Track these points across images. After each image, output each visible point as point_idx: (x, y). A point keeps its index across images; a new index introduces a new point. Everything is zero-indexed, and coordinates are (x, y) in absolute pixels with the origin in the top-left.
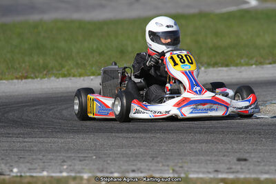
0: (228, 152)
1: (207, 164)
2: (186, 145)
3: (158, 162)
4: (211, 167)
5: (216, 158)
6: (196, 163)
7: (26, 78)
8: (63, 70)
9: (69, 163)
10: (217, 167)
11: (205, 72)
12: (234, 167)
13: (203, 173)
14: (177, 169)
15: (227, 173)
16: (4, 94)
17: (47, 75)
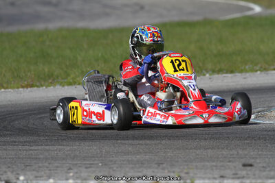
0: (234, 158)
1: (212, 169)
2: (191, 151)
3: (163, 169)
4: (217, 174)
5: (222, 164)
6: (201, 169)
7: (32, 86)
8: (69, 78)
9: (76, 170)
10: (222, 173)
11: (210, 78)
12: (239, 172)
13: (209, 179)
14: (183, 175)
15: (233, 178)
16: (9, 103)
17: (52, 84)
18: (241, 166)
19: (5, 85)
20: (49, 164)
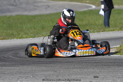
0: (90, 73)
2: (71, 70)
12: (93, 81)
17: (13, 38)
20: (9, 76)
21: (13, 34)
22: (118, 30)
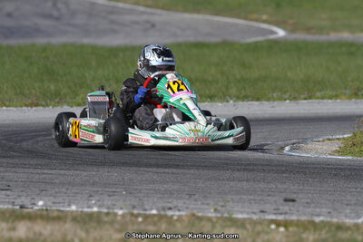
0: (273, 192)
1: (251, 203)
2: (224, 182)
3: (196, 200)
4: (256, 208)
5: (259, 198)
6: (238, 202)
7: (36, 105)
8: (77, 98)
9: (97, 198)
10: (262, 207)
11: (234, 106)
12: (281, 208)
13: (248, 213)
14: (219, 208)
15: (275, 214)
18: (282, 201)
19: (7, 103)
20: (67, 189)
21: (60, 94)
22: (350, 98)
